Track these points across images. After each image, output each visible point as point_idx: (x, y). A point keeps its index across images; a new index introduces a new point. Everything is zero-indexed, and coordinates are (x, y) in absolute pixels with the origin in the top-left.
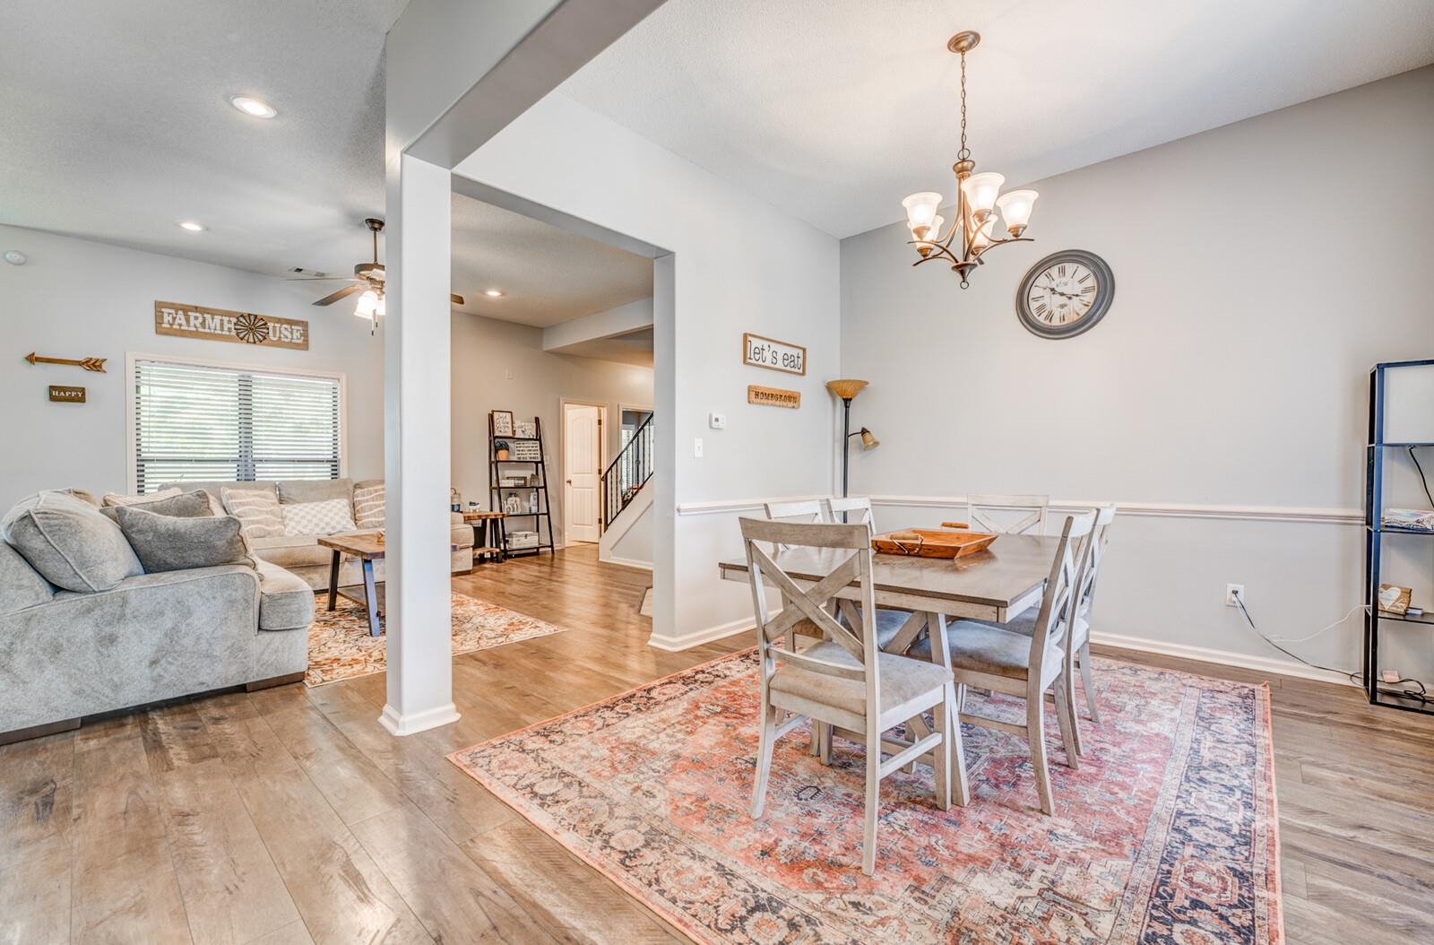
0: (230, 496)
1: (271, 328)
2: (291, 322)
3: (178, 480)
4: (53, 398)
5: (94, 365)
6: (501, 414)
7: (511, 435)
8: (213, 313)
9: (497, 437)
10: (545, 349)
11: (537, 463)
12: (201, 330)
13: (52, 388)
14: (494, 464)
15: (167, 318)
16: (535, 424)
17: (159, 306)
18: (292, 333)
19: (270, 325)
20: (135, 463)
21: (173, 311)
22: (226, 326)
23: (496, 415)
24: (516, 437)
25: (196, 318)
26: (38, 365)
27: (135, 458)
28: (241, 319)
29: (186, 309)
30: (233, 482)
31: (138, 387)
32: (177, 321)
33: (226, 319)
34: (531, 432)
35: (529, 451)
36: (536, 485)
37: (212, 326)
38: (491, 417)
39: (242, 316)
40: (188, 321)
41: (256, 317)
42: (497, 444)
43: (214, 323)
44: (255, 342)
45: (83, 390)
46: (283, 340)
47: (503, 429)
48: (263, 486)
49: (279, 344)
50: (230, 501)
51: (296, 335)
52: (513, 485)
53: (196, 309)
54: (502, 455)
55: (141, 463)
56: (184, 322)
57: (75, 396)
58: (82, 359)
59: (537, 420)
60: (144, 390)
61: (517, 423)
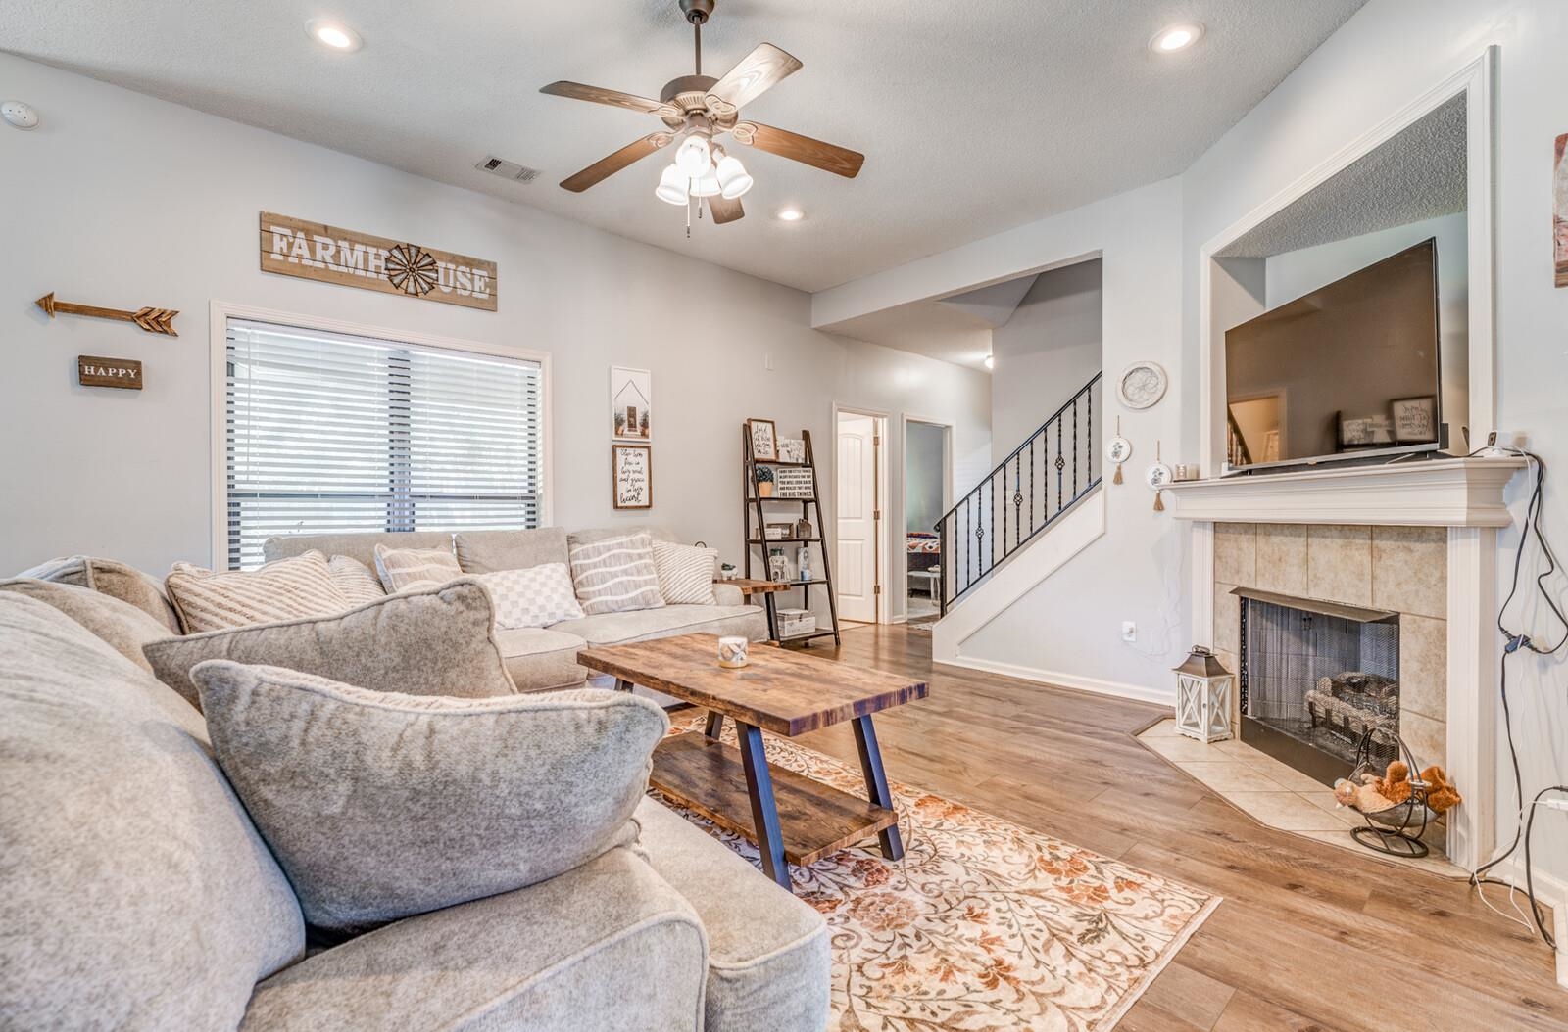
0: (392, 563)
1: (441, 271)
2: (470, 263)
3: (295, 531)
4: (86, 380)
5: (157, 322)
6: (761, 425)
7: (773, 458)
8: (353, 239)
9: (757, 461)
10: (814, 326)
11: (805, 502)
12: (333, 268)
13: (83, 361)
14: (753, 502)
15: (279, 244)
16: (803, 442)
17: (266, 222)
18: (472, 281)
19: (441, 265)
20: (225, 500)
21: (288, 232)
22: (373, 263)
23: (754, 425)
24: (781, 460)
25: (326, 247)
26: (60, 320)
27: (225, 491)
28: (396, 252)
29: (309, 230)
30: (380, 534)
31: (231, 367)
32: (295, 250)
33: (372, 250)
34: (798, 453)
35: (796, 483)
36: (806, 536)
37: (351, 263)
38: (747, 428)
39: (398, 247)
40: (312, 251)
41: (419, 249)
42: (757, 471)
43: (354, 256)
44: (417, 294)
45: (137, 365)
46: (459, 291)
47: (763, 451)
48: (432, 542)
49: (454, 299)
50: (392, 571)
51: (479, 284)
52: (779, 537)
53: (326, 230)
54: (766, 489)
55: (235, 498)
56: (305, 253)
57: (122, 377)
58: (137, 308)
59: (806, 435)
60: (241, 370)
61: (781, 440)
